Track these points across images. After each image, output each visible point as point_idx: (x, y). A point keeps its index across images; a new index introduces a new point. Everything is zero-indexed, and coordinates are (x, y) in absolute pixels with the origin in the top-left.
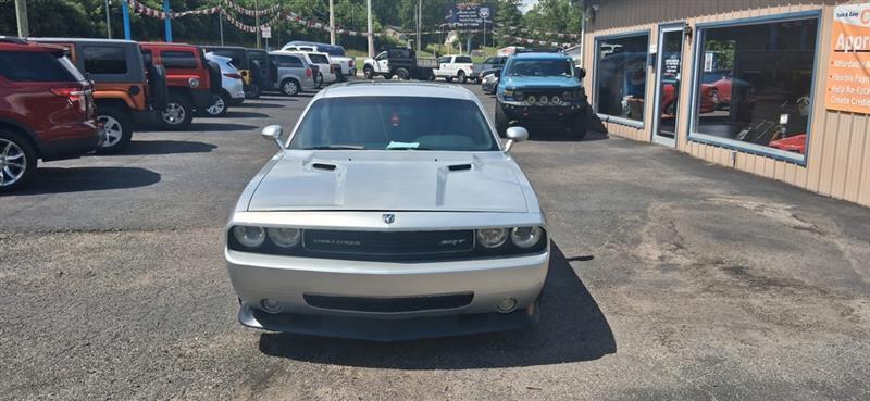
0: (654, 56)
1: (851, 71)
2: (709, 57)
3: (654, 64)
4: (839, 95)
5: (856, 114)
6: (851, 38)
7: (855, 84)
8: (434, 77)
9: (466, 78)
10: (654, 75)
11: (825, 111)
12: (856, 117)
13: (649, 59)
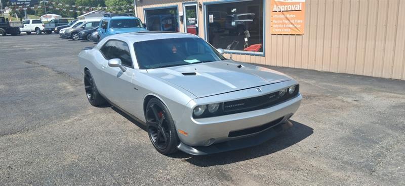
0: (182, 17)
1: (281, 19)
2: (211, 17)
3: (182, 21)
4: (276, 28)
5: (284, 35)
6: (280, 7)
7: (283, 24)
8: (20, 32)
9: (41, 31)
10: (183, 25)
11: (271, 35)
12: (284, 36)
13: (179, 19)
